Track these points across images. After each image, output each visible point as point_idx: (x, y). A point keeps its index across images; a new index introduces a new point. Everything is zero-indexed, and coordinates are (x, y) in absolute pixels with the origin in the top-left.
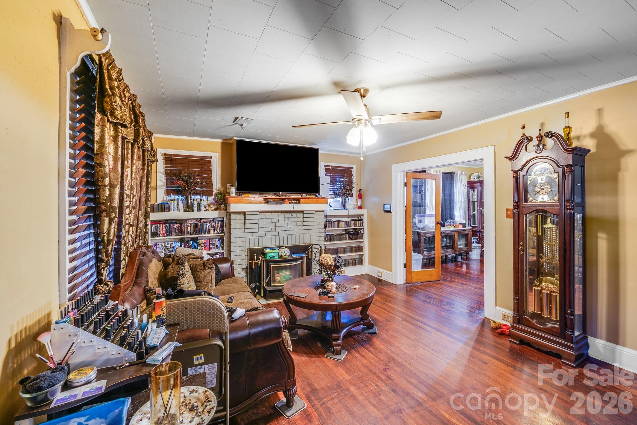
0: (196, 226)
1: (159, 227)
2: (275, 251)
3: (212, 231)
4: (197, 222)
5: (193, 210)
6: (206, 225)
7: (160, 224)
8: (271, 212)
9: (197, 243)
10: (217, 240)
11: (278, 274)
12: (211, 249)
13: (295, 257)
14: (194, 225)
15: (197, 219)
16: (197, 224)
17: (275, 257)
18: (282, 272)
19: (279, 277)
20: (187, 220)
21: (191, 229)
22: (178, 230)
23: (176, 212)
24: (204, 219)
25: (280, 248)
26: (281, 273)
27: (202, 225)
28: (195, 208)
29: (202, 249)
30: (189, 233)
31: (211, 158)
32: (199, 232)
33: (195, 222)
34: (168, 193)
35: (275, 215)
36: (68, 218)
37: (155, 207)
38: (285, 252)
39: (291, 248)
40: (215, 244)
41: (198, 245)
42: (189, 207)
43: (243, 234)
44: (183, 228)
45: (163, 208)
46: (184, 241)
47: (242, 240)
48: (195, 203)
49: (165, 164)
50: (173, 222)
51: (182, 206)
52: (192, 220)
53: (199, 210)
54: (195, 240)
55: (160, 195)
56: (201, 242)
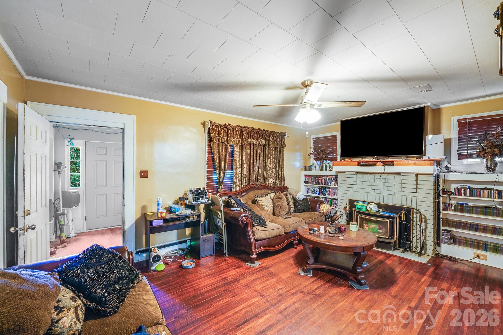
0: (326, 180)
1: (309, 179)
2: (363, 205)
3: (333, 184)
4: (326, 177)
5: (323, 170)
6: (331, 180)
7: (309, 177)
8: (369, 173)
9: (326, 190)
11: (367, 225)
12: (333, 195)
13: (382, 214)
14: (325, 179)
15: (326, 176)
16: (326, 178)
17: (361, 209)
18: (371, 224)
19: (368, 227)
20: (321, 176)
21: (323, 181)
22: (317, 181)
23: (314, 171)
24: (330, 176)
25: (369, 203)
26: (369, 225)
27: (329, 179)
28: (324, 168)
29: (328, 195)
30: (322, 184)
31: (336, 136)
32: (327, 184)
34: (314, 160)
35: (372, 176)
37: (307, 167)
38: (373, 208)
39: (380, 206)
40: (335, 192)
41: (327, 192)
42: (322, 169)
43: (345, 188)
44: (319, 180)
45: (310, 168)
46: (320, 188)
47: (345, 192)
48: (324, 165)
49: (314, 143)
50: (315, 176)
51: (318, 168)
52: (324, 176)
53: (326, 170)
54: (325, 188)
55: (312, 161)
56: (328, 190)
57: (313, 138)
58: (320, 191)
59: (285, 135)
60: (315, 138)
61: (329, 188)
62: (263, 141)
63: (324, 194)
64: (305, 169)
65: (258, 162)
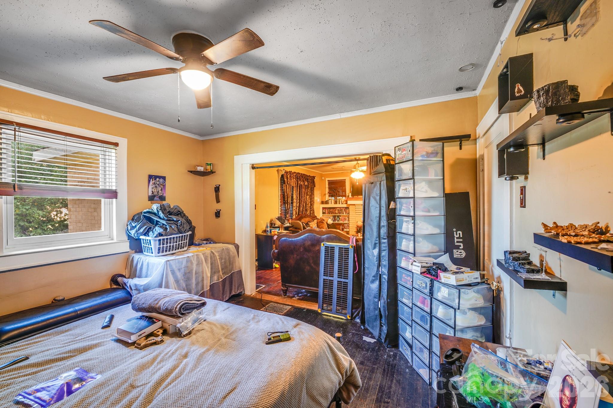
0: (339, 211)
1: (326, 210)
3: (345, 213)
5: (337, 204)
6: (343, 210)
10: (347, 217)
12: (345, 221)
15: (339, 208)
20: (335, 208)
21: (337, 212)
22: (332, 212)
23: (330, 204)
24: (341, 207)
27: (341, 210)
28: (338, 203)
29: (341, 221)
30: (336, 213)
31: (345, 180)
32: (340, 213)
33: (338, 209)
34: (329, 196)
36: (280, 204)
37: (324, 202)
41: (339, 219)
44: (334, 211)
45: (327, 202)
46: (334, 217)
47: (354, 218)
48: (338, 200)
49: (329, 184)
50: (330, 208)
51: (333, 202)
52: (337, 208)
53: (339, 204)
54: (338, 217)
55: (327, 198)
56: (340, 218)
57: (328, 180)
58: (334, 219)
59: (315, 178)
60: (330, 180)
61: (340, 216)
62: (306, 183)
63: (338, 220)
64: (322, 203)
65: (303, 198)
